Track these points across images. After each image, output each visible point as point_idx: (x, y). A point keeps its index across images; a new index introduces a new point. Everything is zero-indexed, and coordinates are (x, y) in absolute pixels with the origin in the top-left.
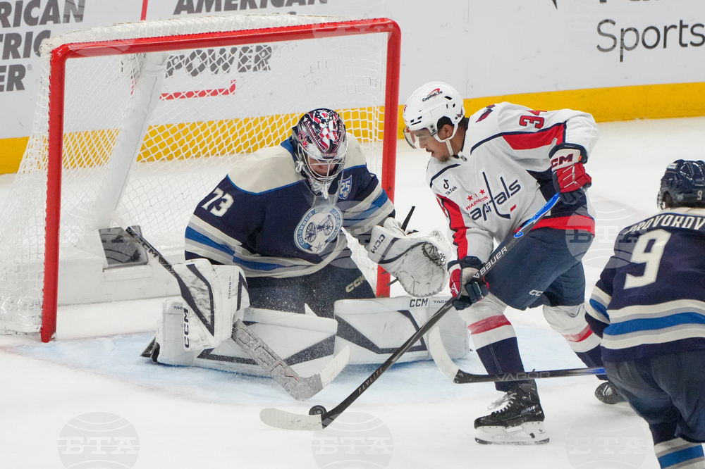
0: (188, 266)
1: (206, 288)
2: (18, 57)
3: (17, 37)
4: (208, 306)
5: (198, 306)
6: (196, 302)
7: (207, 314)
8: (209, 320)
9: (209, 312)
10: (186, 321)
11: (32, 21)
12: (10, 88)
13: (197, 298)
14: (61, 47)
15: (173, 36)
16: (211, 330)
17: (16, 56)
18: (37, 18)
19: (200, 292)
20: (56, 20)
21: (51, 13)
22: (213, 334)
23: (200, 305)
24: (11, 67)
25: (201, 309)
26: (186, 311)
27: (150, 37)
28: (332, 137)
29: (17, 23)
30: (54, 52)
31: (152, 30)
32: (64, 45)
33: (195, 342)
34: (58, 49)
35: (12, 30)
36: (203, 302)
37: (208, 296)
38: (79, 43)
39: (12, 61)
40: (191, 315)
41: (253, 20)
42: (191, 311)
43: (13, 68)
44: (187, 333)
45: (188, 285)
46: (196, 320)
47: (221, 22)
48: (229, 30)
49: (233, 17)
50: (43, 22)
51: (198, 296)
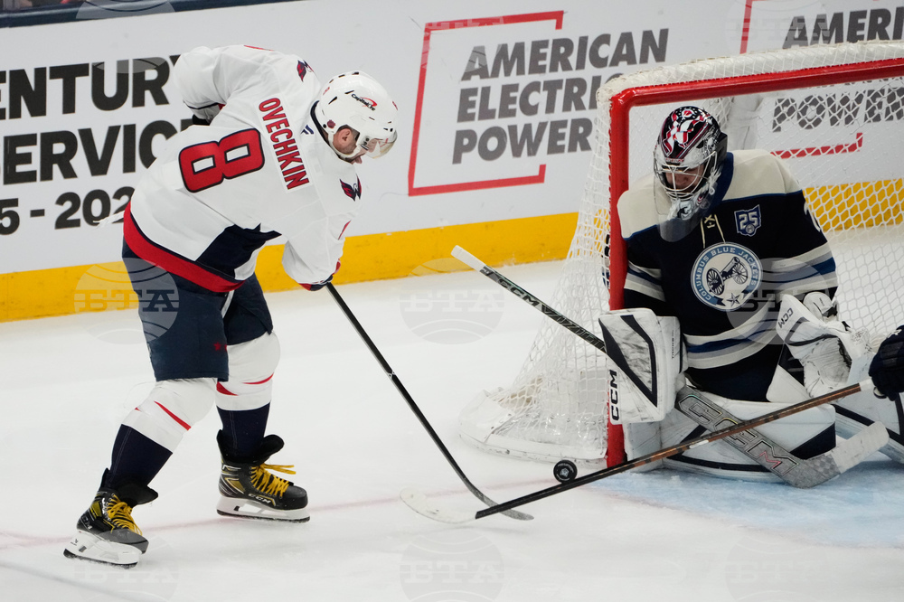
0: (624, 318)
1: (645, 345)
2: (583, 108)
3: (581, 83)
4: (648, 367)
5: (632, 368)
6: (628, 363)
7: (646, 379)
8: (649, 386)
9: (650, 376)
10: (615, 386)
11: (599, 62)
12: (572, 148)
13: (631, 358)
14: (624, 92)
15: (767, 74)
16: (653, 397)
17: (580, 106)
18: (606, 59)
19: (636, 350)
20: (631, 60)
21: (624, 52)
22: (655, 404)
23: (636, 366)
24: (573, 121)
25: (636, 371)
26: (613, 373)
27: (738, 75)
28: (680, 140)
29: (580, 65)
30: (614, 99)
31: (742, 67)
32: (628, 90)
33: (629, 413)
34: (620, 95)
35: (574, 74)
36: (640, 363)
37: (647, 355)
38: (647, 87)
39: (574, 114)
40: (621, 379)
41: (872, 50)
42: (621, 374)
43: (576, 123)
44: (615, 402)
45: (618, 340)
46: (629, 386)
47: (831, 53)
48: (839, 63)
49: (845, 47)
50: (615, 63)
51: (632, 355)
